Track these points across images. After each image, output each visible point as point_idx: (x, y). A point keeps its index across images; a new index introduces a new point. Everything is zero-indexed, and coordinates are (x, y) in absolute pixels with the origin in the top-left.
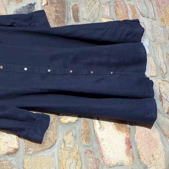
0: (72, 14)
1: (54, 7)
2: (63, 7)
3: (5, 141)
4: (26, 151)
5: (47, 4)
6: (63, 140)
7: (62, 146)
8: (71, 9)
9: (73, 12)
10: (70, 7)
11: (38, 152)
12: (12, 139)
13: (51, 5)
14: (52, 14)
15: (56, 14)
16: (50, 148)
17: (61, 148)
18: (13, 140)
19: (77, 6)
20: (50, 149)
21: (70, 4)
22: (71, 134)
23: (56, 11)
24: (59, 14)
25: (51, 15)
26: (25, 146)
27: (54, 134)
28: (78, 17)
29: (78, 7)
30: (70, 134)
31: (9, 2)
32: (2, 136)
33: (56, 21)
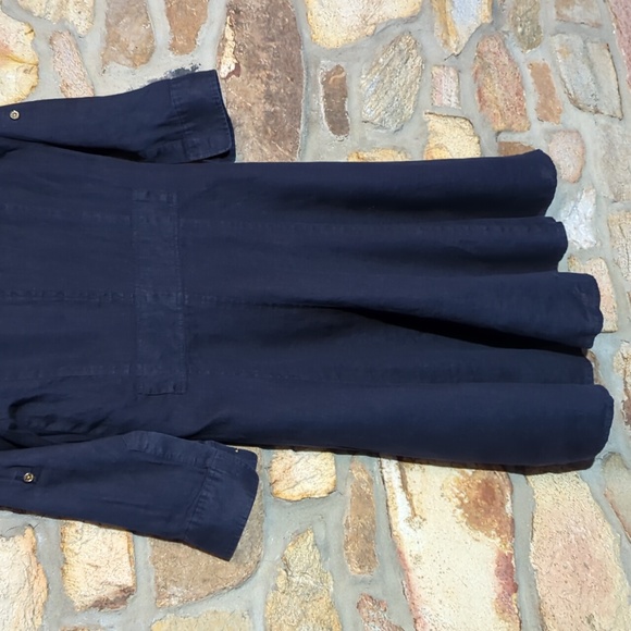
0: (322, 105)
1: (259, 80)
2: (292, 80)
3: (90, 562)
4: (159, 596)
5: (237, 71)
6: (283, 558)
7: (281, 582)
8: (321, 86)
9: (327, 96)
10: (316, 76)
11: (199, 599)
12: (113, 553)
13: (252, 73)
14: (255, 109)
15: (268, 107)
16: (237, 587)
17: (276, 588)
18: (117, 556)
19: (343, 75)
20: (239, 590)
21: (317, 66)
22: (310, 538)
23: (269, 97)
24: (278, 108)
25: (250, 109)
26: (157, 578)
27: (252, 540)
28: (344, 116)
29: (344, 78)
30: (308, 540)
31: (105, 63)
32: (79, 543)
33: (266, 132)
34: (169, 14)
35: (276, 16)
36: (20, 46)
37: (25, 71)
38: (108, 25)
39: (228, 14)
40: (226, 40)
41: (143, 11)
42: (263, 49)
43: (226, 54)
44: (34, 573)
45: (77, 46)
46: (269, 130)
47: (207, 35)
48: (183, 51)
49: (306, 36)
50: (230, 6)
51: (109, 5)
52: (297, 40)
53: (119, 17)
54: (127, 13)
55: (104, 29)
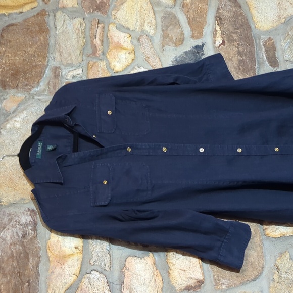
0: (265, 55)
1: (234, 46)
2: (249, 45)
3: (181, 268)
4: (216, 285)
5: (223, 43)
6: (276, 265)
7: (276, 277)
8: (263, 47)
9: (266, 51)
10: (259, 43)
11: (236, 286)
12: (192, 264)
13: (230, 43)
14: (234, 59)
15: (239, 58)
16: (254, 280)
17: (274, 280)
18: (194, 265)
19: (273, 41)
20: (255, 282)
21: (259, 39)
22: (288, 255)
23: (239, 53)
24: (244, 58)
25: (231, 59)
26: (214, 275)
27: (259, 257)
28: (275, 58)
29: (274, 43)
30: (287, 256)
31: (163, 46)
32: (175, 259)
33: (240, 69)
34: (189, 23)
35: (238, 19)
36: (126, 43)
37: (129, 53)
38: (163, 31)
39: (216, 20)
40: (217, 31)
41: (178, 23)
42: (234, 33)
43: (217, 37)
44: (156, 274)
45: (150, 40)
46: (241, 68)
47: (208, 30)
48: (197, 38)
49: (253, 26)
50: (216, 17)
51: (162, 22)
52: (249, 28)
53: (168, 27)
54: (171, 25)
55: (161, 32)
